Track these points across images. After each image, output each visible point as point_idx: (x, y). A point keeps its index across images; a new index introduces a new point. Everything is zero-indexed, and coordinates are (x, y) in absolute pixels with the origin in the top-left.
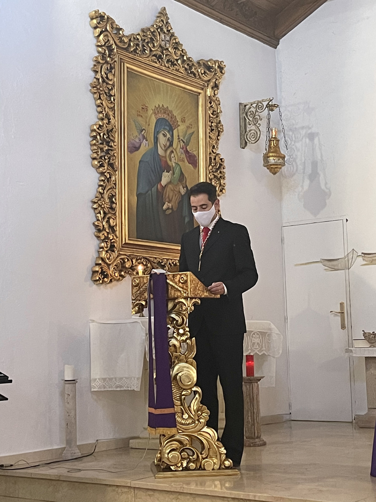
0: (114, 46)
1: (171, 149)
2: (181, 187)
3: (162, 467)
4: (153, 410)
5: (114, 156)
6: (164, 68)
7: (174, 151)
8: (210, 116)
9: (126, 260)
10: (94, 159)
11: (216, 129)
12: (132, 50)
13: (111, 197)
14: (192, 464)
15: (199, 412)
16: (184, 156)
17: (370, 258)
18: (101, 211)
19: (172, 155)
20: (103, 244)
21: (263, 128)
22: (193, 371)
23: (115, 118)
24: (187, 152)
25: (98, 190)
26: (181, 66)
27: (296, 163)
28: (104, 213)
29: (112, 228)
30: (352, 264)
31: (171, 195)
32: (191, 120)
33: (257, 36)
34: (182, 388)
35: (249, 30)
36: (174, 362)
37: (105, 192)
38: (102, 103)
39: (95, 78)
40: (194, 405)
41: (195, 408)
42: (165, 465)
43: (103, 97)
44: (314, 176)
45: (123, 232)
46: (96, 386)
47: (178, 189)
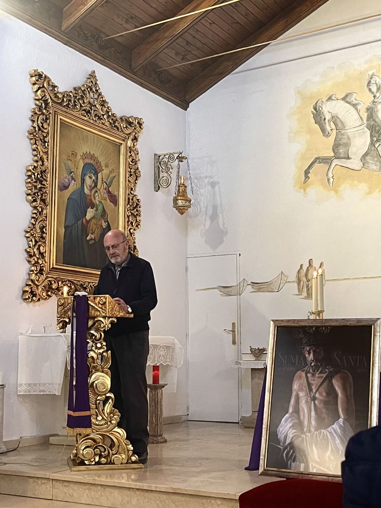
0: (49, 100)
1: (95, 189)
2: (103, 222)
3: (77, 461)
4: (71, 413)
5: (46, 193)
6: (92, 121)
7: (98, 191)
8: (129, 163)
9: (53, 282)
10: (28, 195)
11: (134, 174)
12: (65, 104)
13: (42, 228)
14: (103, 459)
15: (111, 415)
16: (106, 195)
17: (258, 286)
18: (33, 240)
19: (96, 194)
20: (33, 268)
21: (174, 175)
22: (107, 379)
23: (48, 161)
24: (109, 192)
25: (31, 221)
26: (107, 120)
27: (200, 206)
28: (36, 241)
29: (42, 254)
30: (243, 291)
31: (94, 228)
32: (113, 166)
34: (97, 394)
36: (92, 371)
37: (37, 224)
38: (37, 148)
39: (32, 126)
40: (108, 407)
41: (108, 411)
42: (80, 460)
43: (39, 143)
44: (214, 217)
45: (52, 258)
46: (22, 390)
47: (100, 223)
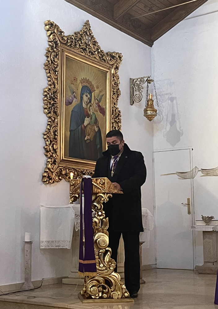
0: (58, 42)
1: (90, 104)
2: (96, 127)
3: (86, 296)
4: (82, 261)
5: (57, 107)
6: (87, 56)
7: (92, 105)
8: (113, 85)
9: (63, 170)
10: (45, 109)
11: (116, 93)
12: (69, 44)
13: (55, 132)
14: (105, 295)
15: (110, 263)
16: (97, 109)
17: (206, 172)
18: (49, 140)
19: (91, 108)
20: (49, 160)
21: (144, 94)
22: (106, 238)
23: (58, 85)
24: (99, 106)
25: (47, 127)
26: (97, 55)
27: (163, 115)
28: (50, 141)
29: (55, 151)
30: (195, 175)
31: (90, 131)
32: (102, 88)
33: (141, 39)
34: (100, 248)
35: (136, 35)
36: (95, 232)
37: (51, 129)
38: (51, 76)
39: (47, 60)
40: (107, 258)
41: (107, 260)
42: (89, 295)
43: (52, 72)
44: (173, 123)
45: (61, 153)
46: (43, 246)
47: (93, 128)
